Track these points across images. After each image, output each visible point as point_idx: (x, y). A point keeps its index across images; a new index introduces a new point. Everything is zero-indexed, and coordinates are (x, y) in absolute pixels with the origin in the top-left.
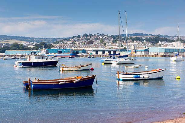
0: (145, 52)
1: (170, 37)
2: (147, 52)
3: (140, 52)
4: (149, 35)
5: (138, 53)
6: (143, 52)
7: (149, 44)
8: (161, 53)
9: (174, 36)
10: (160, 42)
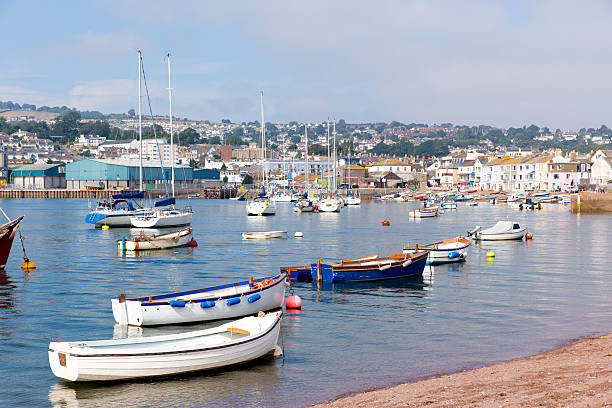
0: (49, 179)
1: (109, 117)
2: (56, 180)
3: (29, 181)
4: (26, 106)
5: (18, 181)
6: (40, 181)
7: (47, 148)
8: (114, 184)
9: (124, 116)
10: (82, 140)
